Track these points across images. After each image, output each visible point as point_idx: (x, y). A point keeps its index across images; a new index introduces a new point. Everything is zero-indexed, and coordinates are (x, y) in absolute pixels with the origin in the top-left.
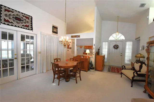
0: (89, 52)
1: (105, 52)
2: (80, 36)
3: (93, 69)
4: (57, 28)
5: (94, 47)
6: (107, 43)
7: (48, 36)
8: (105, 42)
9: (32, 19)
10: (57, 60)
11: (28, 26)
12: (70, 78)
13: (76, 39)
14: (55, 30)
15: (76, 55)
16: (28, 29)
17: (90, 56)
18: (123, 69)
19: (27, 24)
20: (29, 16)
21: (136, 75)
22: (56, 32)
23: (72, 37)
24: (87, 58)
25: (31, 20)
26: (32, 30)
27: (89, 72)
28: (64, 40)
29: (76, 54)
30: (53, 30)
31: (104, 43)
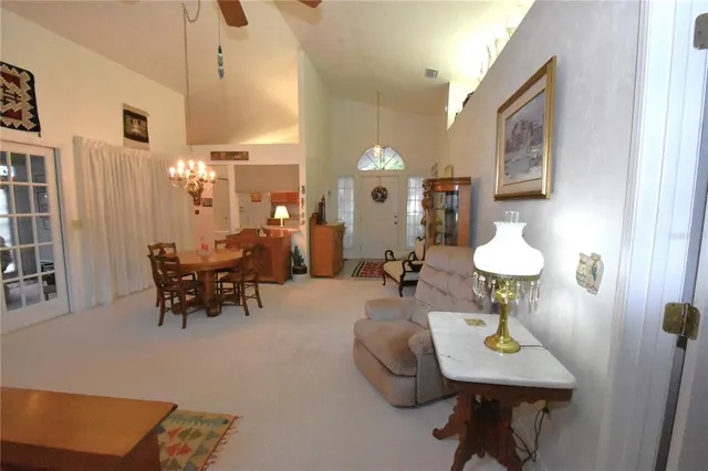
0: (287, 216)
1: (345, 212)
2: (250, 154)
3: (304, 271)
4: (145, 119)
5: (301, 196)
6: (351, 182)
7: (106, 155)
8: (347, 176)
9: (31, 83)
10: (162, 249)
11: (18, 116)
12: (221, 305)
13: (231, 164)
14: (135, 125)
15: (237, 230)
16: (21, 128)
17: (290, 230)
18: (387, 260)
19: (16, 107)
20: (20, 70)
21: (408, 268)
22: (143, 135)
23: (215, 156)
24: (282, 235)
25: (29, 88)
26: (37, 129)
27: (288, 284)
28: (188, 173)
29: (236, 226)
30: (125, 129)
31: (341, 183)
